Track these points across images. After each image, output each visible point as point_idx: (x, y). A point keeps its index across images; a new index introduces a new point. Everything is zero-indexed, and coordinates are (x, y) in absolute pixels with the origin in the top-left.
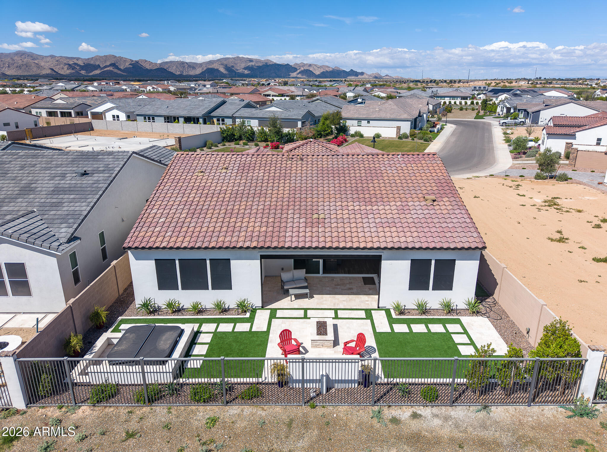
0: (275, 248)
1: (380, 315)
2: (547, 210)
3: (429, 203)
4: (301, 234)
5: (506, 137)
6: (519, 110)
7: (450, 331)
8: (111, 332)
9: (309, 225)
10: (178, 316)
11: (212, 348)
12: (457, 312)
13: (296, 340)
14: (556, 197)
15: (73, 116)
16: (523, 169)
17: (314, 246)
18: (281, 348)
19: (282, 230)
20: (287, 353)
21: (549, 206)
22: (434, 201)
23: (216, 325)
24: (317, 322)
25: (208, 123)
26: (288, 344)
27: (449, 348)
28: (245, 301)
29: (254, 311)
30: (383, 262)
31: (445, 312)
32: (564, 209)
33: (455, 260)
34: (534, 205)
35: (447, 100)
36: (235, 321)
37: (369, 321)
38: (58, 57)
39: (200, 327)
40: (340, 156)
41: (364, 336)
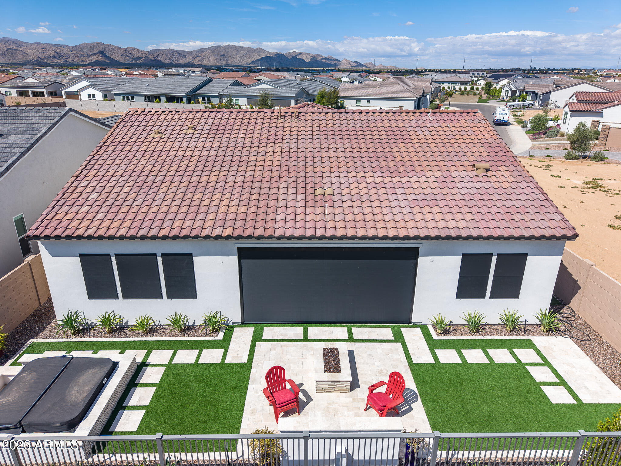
0: (260, 237)
1: (414, 335)
2: (593, 193)
3: (481, 173)
4: (299, 218)
5: (516, 119)
6: (527, 92)
7: (523, 361)
8: (11, 365)
9: (310, 203)
10: (118, 337)
11: (160, 394)
12: (526, 329)
13: (291, 382)
14: (597, 178)
15: (46, 95)
16: (547, 149)
17: (318, 235)
18: (268, 398)
19: (270, 211)
20: (278, 406)
21: (593, 188)
22: (487, 170)
23: (171, 352)
24: (324, 350)
25: (192, 102)
26: (279, 390)
27: (529, 390)
28: (217, 315)
29: (229, 329)
30: (419, 258)
31: (508, 329)
32: (613, 192)
33: (526, 255)
34: (575, 187)
35: (446, 86)
36: (200, 346)
37: (399, 344)
38: (44, 44)
39: (147, 355)
40: (351, 114)
41: (402, 377)
